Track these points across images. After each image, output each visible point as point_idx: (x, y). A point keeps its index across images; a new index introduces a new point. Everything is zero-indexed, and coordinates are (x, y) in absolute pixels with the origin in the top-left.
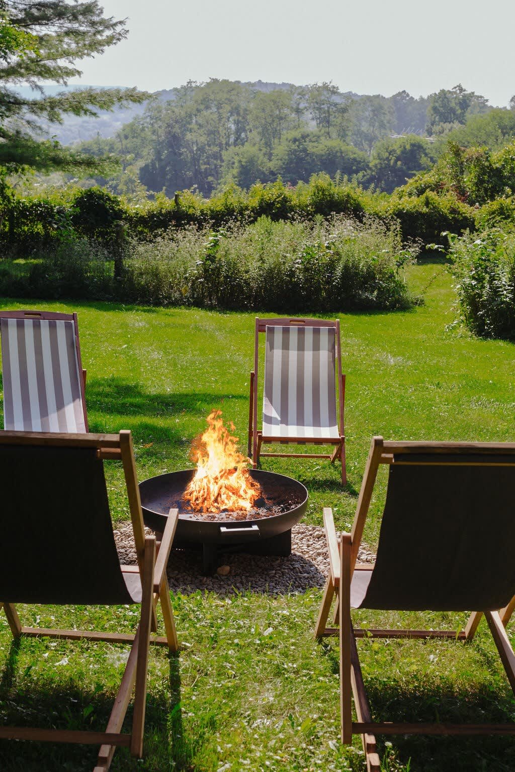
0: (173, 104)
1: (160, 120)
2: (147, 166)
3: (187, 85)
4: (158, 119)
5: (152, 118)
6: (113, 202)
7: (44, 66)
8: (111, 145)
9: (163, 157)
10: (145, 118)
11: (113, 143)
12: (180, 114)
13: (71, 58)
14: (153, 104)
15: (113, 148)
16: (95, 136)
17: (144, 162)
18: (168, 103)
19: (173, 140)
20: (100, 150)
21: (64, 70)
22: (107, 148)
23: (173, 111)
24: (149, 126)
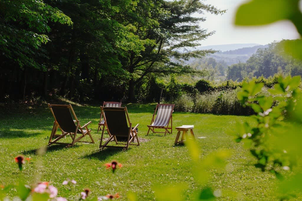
1: (262, 55)
3: (273, 42)
4: (261, 55)
7: (189, 43)
8: (244, 65)
9: (263, 69)
10: (257, 55)
11: (245, 64)
12: (270, 53)
13: (197, 40)
14: (260, 50)
15: (245, 66)
16: (238, 63)
17: (256, 71)
18: (266, 49)
19: (267, 63)
20: (240, 67)
21: (196, 44)
22: (243, 66)
23: (267, 52)
24: (258, 58)
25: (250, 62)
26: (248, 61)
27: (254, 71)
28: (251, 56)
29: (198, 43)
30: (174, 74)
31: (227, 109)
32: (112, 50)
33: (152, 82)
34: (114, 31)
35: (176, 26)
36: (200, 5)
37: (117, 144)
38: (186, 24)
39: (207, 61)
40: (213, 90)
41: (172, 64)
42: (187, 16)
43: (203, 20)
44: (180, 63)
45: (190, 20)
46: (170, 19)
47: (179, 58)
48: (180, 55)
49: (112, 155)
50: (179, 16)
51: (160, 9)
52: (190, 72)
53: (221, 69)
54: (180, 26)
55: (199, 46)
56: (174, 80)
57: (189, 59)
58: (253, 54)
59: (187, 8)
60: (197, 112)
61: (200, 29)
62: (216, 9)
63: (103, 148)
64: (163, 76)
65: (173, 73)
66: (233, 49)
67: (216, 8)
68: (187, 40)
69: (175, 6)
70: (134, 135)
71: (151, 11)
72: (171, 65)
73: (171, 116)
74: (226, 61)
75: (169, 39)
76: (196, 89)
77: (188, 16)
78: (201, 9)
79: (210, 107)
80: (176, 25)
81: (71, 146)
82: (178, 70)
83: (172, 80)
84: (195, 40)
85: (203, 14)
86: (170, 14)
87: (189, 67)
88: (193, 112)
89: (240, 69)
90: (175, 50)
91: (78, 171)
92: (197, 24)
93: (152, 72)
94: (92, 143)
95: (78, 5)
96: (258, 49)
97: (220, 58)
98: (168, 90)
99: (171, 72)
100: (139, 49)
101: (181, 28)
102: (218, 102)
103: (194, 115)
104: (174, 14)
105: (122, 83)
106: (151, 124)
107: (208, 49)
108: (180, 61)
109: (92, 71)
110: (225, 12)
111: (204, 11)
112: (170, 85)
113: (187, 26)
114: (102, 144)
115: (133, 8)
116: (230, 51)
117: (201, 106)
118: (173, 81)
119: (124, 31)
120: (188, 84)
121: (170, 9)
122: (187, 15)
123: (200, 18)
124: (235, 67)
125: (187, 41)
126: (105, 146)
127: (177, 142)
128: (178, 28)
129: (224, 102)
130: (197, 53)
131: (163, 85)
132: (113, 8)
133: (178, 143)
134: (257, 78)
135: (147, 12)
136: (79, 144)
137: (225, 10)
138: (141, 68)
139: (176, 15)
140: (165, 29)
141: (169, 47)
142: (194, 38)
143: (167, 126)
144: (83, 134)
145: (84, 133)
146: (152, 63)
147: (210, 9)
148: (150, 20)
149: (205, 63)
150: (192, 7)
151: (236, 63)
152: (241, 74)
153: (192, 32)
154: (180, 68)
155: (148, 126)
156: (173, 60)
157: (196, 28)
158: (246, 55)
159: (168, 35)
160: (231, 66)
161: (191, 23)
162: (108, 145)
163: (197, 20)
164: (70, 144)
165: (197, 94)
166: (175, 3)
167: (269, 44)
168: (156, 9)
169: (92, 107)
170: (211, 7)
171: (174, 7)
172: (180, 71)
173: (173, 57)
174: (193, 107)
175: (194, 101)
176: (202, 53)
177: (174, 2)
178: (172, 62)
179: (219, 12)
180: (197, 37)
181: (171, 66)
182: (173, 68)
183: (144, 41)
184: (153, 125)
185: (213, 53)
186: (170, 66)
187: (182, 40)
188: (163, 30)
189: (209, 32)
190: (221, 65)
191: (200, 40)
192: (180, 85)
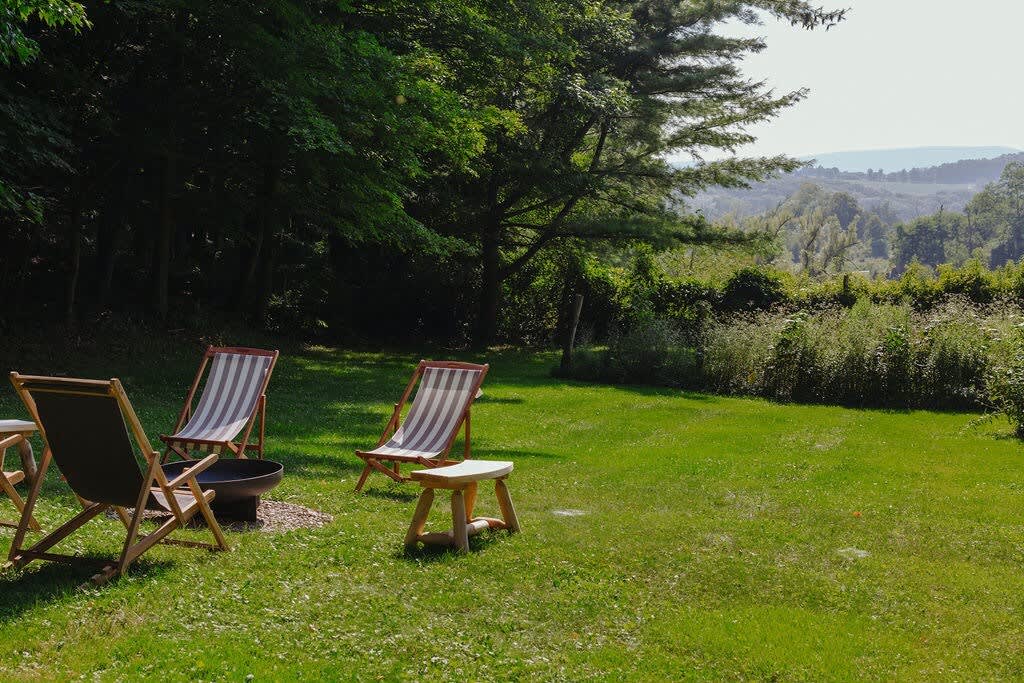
1: (1021, 187)
2: (1002, 247)
4: (1016, 186)
5: (1010, 186)
6: (772, 284)
7: (710, 133)
8: (956, 221)
10: (1001, 186)
11: (959, 219)
13: (741, 124)
14: (1013, 168)
15: (958, 225)
16: (936, 211)
17: (998, 243)
20: (939, 227)
21: (735, 137)
22: (950, 225)
24: (1007, 196)
25: (976, 211)
26: (966, 210)
27: (994, 244)
28: (982, 191)
29: (743, 133)
30: (649, 246)
42: (696, 32)
43: (757, 46)
50: (667, 32)
52: (710, 241)
53: (877, 232)
55: (747, 145)
56: (647, 268)
58: (988, 183)
61: (740, 80)
66: (925, 164)
67: (809, 4)
68: (701, 119)
74: (894, 205)
76: (704, 303)
77: (701, 32)
78: (752, 7)
79: (751, 372)
83: (639, 268)
84: (731, 120)
85: (760, 24)
87: (701, 219)
89: (942, 235)
92: (731, 61)
96: (1008, 167)
97: (873, 194)
98: (624, 302)
99: (641, 236)
110: (839, 19)
111: (765, 14)
112: (632, 286)
114: (24, 546)
116: (915, 172)
118: (643, 269)
122: (698, 29)
124: (922, 229)
125: (703, 123)
129: (804, 352)
131: (607, 284)
137: (842, 12)
142: (727, 112)
146: (571, 204)
147: (788, 8)
151: (927, 214)
152: (945, 252)
157: (724, 76)
158: (970, 187)
160: (908, 224)
162: (56, 549)
163: (738, 46)
165: (709, 319)
179: (819, 20)
180: (738, 111)
187: (684, 120)
189: (786, 94)
190: (876, 219)
191: (753, 121)
192: (669, 285)
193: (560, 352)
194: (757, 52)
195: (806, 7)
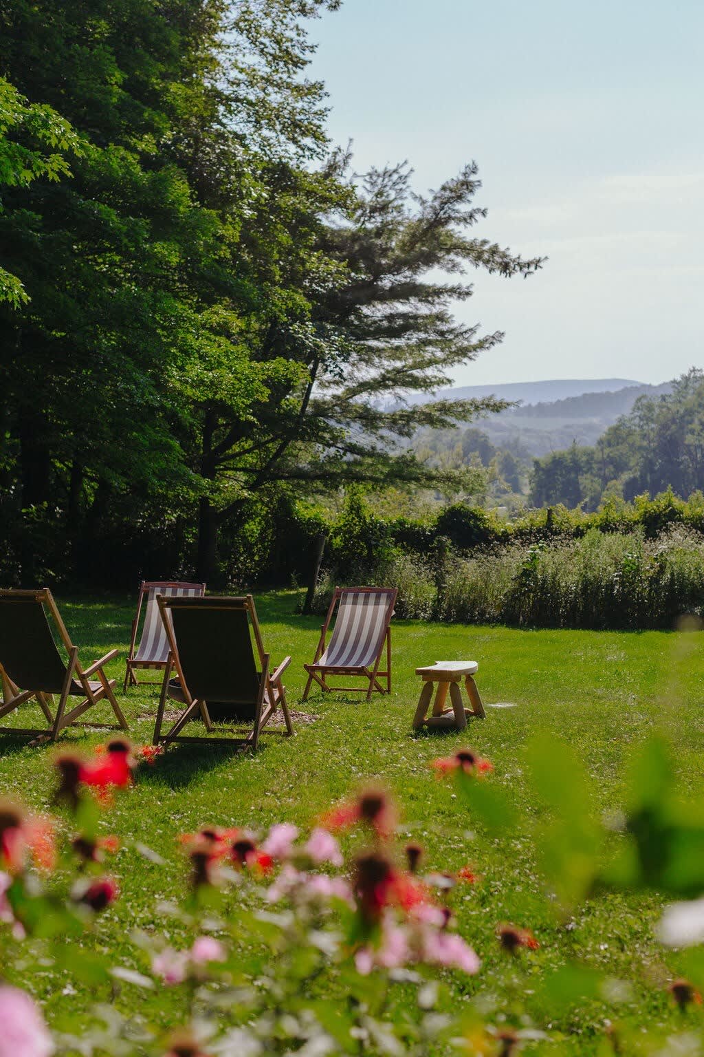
0: (668, 400)
1: (652, 420)
2: (634, 480)
3: (690, 374)
4: (648, 419)
5: (641, 419)
7: (411, 376)
8: (590, 455)
9: (656, 468)
10: (633, 419)
11: (593, 453)
12: (678, 411)
13: (439, 366)
14: (645, 401)
15: (592, 459)
16: (570, 445)
17: (632, 476)
18: (663, 398)
19: (670, 445)
20: (575, 462)
21: (433, 380)
22: (584, 459)
23: (669, 409)
24: (638, 429)
25: (610, 445)
26: (600, 442)
27: (626, 476)
28: (614, 424)
29: (440, 375)
30: (361, 486)
31: (557, 608)
32: (156, 399)
33: (282, 514)
34: (159, 331)
35: (367, 317)
36: (449, 243)
37: (210, 730)
38: (401, 307)
39: (458, 441)
40: (504, 539)
41: (352, 449)
42: (403, 280)
43: (461, 293)
44: (380, 445)
45: (416, 295)
46: (347, 290)
47: (377, 428)
48: (381, 419)
49: (206, 769)
50: (375, 280)
51: (310, 256)
52: (417, 480)
53: (509, 468)
54: (379, 314)
55: (445, 387)
56: (359, 508)
57: (412, 431)
58: (620, 416)
59: (402, 249)
60: (448, 621)
61: (453, 326)
62: (506, 256)
63: (166, 746)
64: (322, 493)
65: (357, 482)
66: (550, 398)
67: (508, 253)
68: (403, 363)
69: (362, 245)
70: (276, 695)
71: (280, 260)
72: (348, 454)
73: (387, 631)
74: (524, 440)
75: (343, 360)
76: (444, 538)
77: (408, 280)
78: (452, 256)
79: (495, 602)
80: (365, 310)
81: (49, 738)
82: (374, 472)
83: (352, 508)
84: (431, 363)
85: (462, 272)
86: (346, 271)
87: (413, 459)
88: (434, 619)
89: (577, 468)
90: (361, 399)
91: (101, 825)
92: (443, 308)
93: (281, 478)
94: (118, 728)
95: (32, 236)
96: (639, 400)
98: (338, 541)
99: (352, 476)
100: (248, 395)
101: (385, 323)
102: (522, 585)
103: (441, 628)
104: (358, 271)
105: (172, 517)
106: (316, 660)
107: (479, 398)
108: (382, 437)
109: (58, 477)
110: (536, 268)
111: (465, 263)
112: (345, 525)
113: (404, 316)
114: (164, 733)
115: (224, 248)
117: (464, 596)
118: (355, 509)
119: (197, 330)
120: (410, 520)
121: (344, 253)
122: (404, 277)
123: (449, 286)
124: (557, 462)
125: (404, 367)
126: (172, 738)
127: (424, 723)
128: (375, 322)
129: (544, 581)
130: (440, 410)
131: (319, 525)
132: (159, 248)
133: (426, 723)
134: (652, 500)
135: (267, 262)
136: (74, 732)
137: (539, 261)
138: (240, 465)
139: (363, 277)
140: (329, 327)
141: (339, 391)
142: (428, 356)
143: (373, 665)
144: (89, 698)
145: (94, 692)
146: (282, 447)
147: (486, 256)
148: (279, 296)
149: (451, 447)
150: (424, 248)
151: (560, 448)
152: (581, 487)
153: (423, 335)
154: (383, 464)
155: (306, 667)
156: (356, 434)
157: (438, 323)
158: (595, 420)
159: (342, 346)
160: (543, 457)
161: (419, 305)
163: (442, 293)
164: (46, 733)
165: (449, 554)
166: (361, 234)
167: (674, 382)
168: (298, 254)
169: (67, 605)
170: (486, 247)
171: (357, 248)
172: (382, 473)
173: (356, 426)
174: (434, 602)
175: (439, 581)
176: (460, 409)
177: (359, 230)
178: (354, 441)
179: (517, 268)
180: (439, 354)
181: (349, 457)
182: (360, 464)
183: (267, 365)
184: (323, 662)
185: (498, 411)
186: (345, 458)
187: (385, 363)
188: (324, 328)
189: (483, 337)
190: (509, 455)
191: (451, 363)
192: (381, 524)
193: (305, 590)
194: (464, 299)
195: (504, 256)
